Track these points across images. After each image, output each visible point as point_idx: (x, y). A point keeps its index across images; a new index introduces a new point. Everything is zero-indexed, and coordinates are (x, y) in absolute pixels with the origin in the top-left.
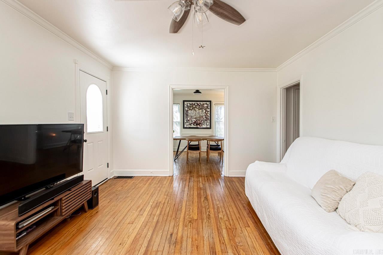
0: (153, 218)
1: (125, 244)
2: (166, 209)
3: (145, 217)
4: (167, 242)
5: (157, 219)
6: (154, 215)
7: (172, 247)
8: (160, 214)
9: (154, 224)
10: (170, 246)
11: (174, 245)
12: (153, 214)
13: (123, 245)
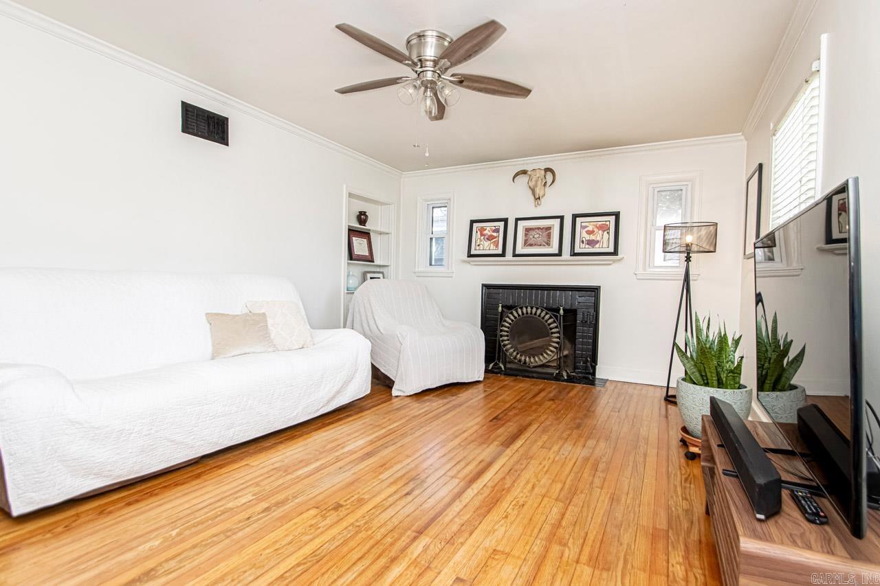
0: (426, 548)
1: (513, 503)
2: (355, 578)
3: (451, 564)
4: (425, 485)
5: (415, 544)
6: (415, 563)
7: (423, 476)
8: (393, 560)
9: (433, 531)
10: (427, 478)
11: (418, 477)
12: (416, 571)
13: (518, 502)
